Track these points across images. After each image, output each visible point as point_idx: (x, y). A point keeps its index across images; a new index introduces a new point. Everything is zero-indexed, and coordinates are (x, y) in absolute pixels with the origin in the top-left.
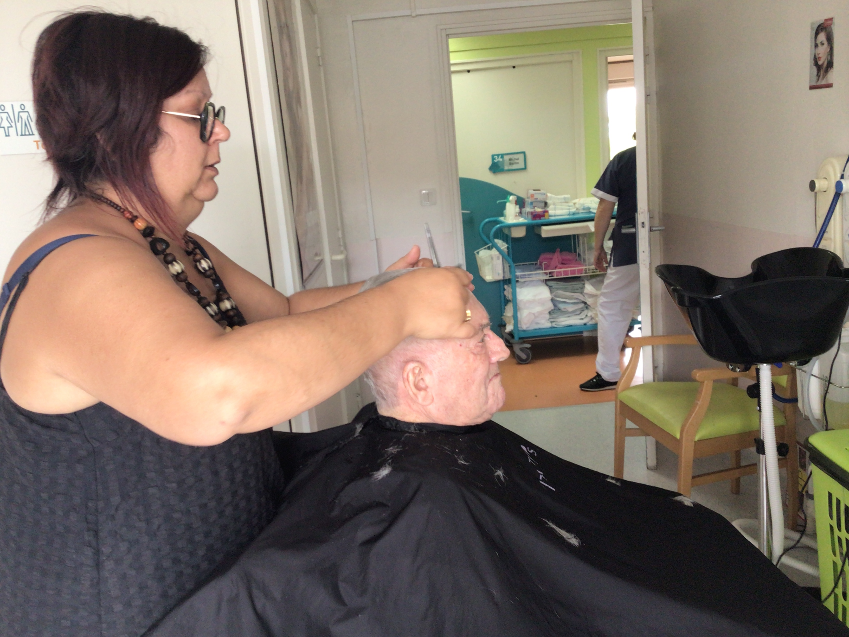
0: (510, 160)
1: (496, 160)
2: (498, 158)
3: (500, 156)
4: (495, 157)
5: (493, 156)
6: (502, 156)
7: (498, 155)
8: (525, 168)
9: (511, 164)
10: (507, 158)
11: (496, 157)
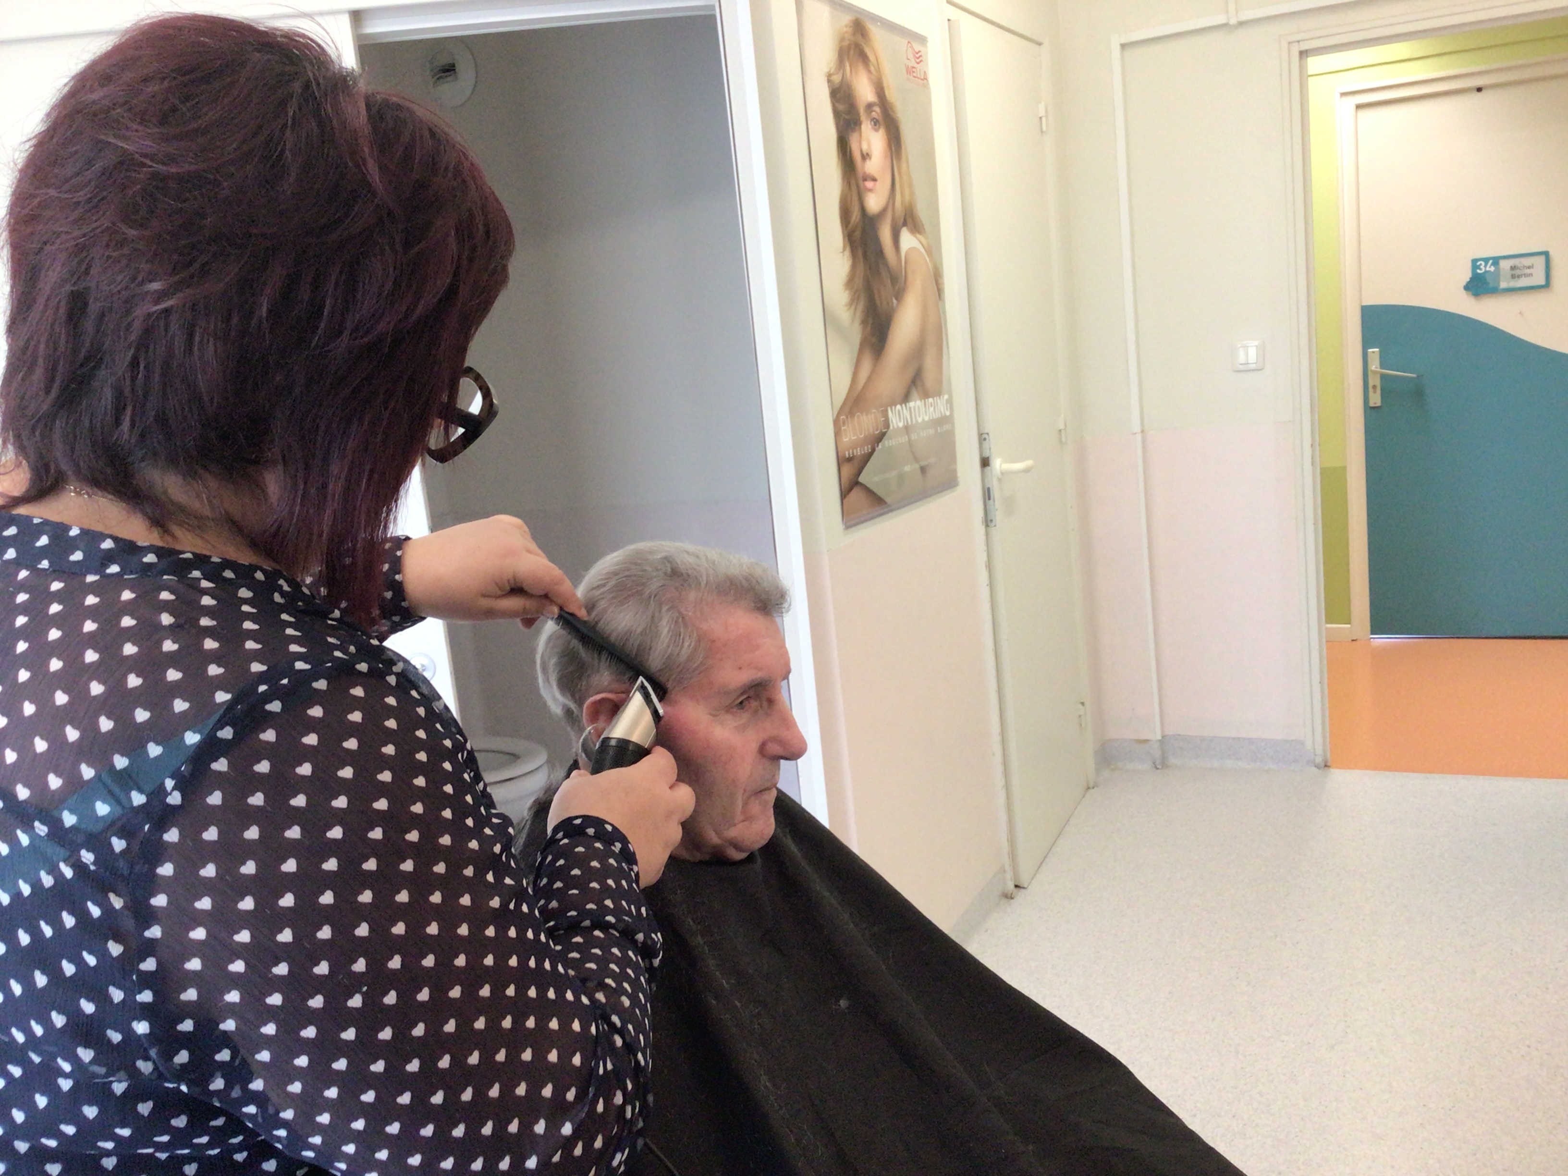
0: (1513, 268)
1: (1481, 269)
2: (1485, 266)
3: (1491, 262)
4: (1478, 263)
5: (1474, 262)
6: (1496, 261)
7: (1486, 260)
8: (1547, 285)
9: (1513, 277)
10: (1505, 265)
11: (1481, 264)
